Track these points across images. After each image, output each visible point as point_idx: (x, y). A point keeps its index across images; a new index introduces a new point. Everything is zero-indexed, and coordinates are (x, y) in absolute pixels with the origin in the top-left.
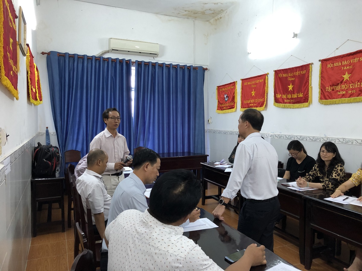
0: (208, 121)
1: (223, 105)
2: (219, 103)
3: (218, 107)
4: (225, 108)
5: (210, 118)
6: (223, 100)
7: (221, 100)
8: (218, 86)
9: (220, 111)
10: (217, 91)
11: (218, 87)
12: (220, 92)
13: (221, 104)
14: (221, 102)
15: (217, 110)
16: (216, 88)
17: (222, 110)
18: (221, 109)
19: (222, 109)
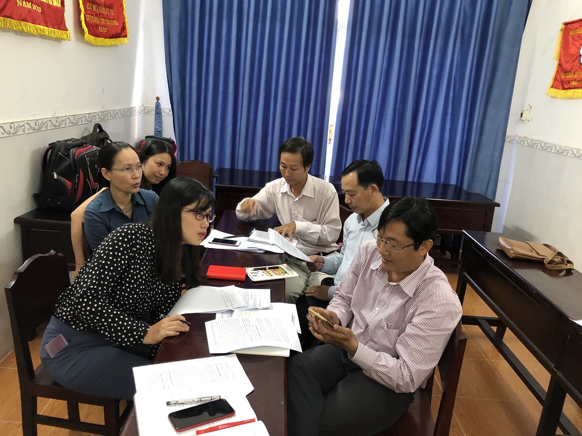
0: (522, 114)
1: (570, 76)
2: (561, 68)
3: (555, 79)
4: (574, 83)
5: (527, 107)
6: (573, 61)
7: (567, 62)
8: (567, 21)
9: (558, 91)
10: (560, 37)
11: (566, 24)
12: (570, 38)
13: (566, 72)
14: (567, 67)
15: (552, 87)
16: (561, 26)
17: (564, 89)
18: (563, 85)
19: (566, 86)
